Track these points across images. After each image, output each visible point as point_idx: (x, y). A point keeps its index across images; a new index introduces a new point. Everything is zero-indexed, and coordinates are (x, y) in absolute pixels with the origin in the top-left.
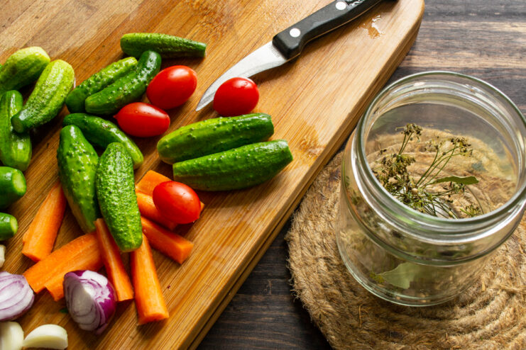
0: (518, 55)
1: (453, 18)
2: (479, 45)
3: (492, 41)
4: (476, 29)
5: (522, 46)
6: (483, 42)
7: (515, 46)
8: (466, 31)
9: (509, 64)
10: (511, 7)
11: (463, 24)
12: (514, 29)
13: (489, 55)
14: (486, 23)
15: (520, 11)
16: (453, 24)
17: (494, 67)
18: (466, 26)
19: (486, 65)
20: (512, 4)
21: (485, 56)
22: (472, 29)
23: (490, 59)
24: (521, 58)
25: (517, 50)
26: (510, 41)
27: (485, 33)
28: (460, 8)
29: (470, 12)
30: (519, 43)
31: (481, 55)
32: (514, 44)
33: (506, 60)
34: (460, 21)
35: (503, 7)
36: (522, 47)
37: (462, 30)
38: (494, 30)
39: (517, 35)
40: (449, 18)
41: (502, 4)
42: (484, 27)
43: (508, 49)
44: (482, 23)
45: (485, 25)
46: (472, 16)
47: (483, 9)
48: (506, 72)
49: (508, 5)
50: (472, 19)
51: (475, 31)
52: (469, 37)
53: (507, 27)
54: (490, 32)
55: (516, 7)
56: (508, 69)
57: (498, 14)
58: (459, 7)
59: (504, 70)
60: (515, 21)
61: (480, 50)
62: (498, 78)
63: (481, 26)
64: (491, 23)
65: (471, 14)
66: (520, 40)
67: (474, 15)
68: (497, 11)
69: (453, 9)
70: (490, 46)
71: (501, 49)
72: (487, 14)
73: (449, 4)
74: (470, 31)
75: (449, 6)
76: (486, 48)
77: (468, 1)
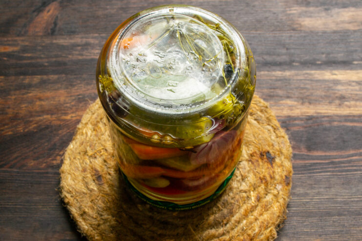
0: (337, 102)
1: (278, 68)
2: (301, 93)
3: (313, 89)
4: (299, 78)
5: (340, 93)
6: (305, 91)
7: (335, 93)
8: (289, 80)
9: (330, 111)
10: (331, 56)
11: (287, 73)
12: (334, 77)
13: (310, 103)
14: (308, 72)
15: (340, 59)
16: (278, 73)
17: (315, 115)
18: (290, 76)
19: (308, 113)
20: (332, 53)
21: (307, 104)
22: (295, 78)
23: (312, 107)
24: (340, 105)
25: (337, 97)
26: (330, 88)
27: (307, 82)
28: (284, 58)
29: (294, 61)
30: (339, 90)
31: (303, 104)
32: (333, 91)
33: (326, 107)
34: (284, 70)
35: (324, 56)
36: (341, 95)
37: (286, 80)
38: (316, 79)
39: (336, 82)
40: (274, 68)
41: (323, 53)
42: (306, 76)
43: (327, 97)
44: (304, 72)
45: (307, 74)
46: (296, 66)
47: (306, 58)
48: (326, 119)
49: (329, 54)
50: (296, 68)
51: (298, 80)
52: (292, 86)
53: (327, 75)
54: (311, 80)
55: (336, 55)
56: (328, 117)
57: (319, 62)
58: (284, 57)
59: (324, 117)
60: (334, 69)
61: (302, 99)
62: (318, 125)
63: (304, 74)
64: (313, 72)
65: (294, 64)
66: (339, 87)
67: (297, 64)
68: (318, 60)
69: (278, 59)
70: (312, 94)
71: (321, 97)
72: (310, 63)
73: (274, 54)
74: (294, 80)
75: (274, 57)
76: (308, 96)
77: (292, 51)
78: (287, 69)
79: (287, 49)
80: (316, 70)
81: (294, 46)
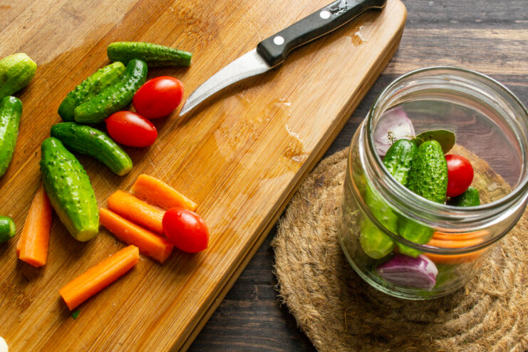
0: (499, 61)
1: (435, 25)
2: (461, 52)
3: (473, 48)
4: (458, 36)
5: (502, 52)
6: (465, 49)
7: (497, 53)
8: (448, 38)
9: (491, 71)
10: (491, 14)
11: (445, 31)
12: (495, 36)
13: (470, 62)
14: (467, 30)
15: (501, 19)
16: (435, 31)
18: (448, 33)
20: (493, 11)
21: (467, 63)
22: (454, 36)
23: (472, 66)
24: (502, 64)
25: (498, 56)
26: (491, 47)
27: (467, 40)
28: (442, 16)
29: (451, 19)
30: (500, 50)
31: (463, 62)
32: (495, 51)
33: (487, 66)
34: (442, 28)
35: (484, 14)
36: (504, 54)
37: (444, 37)
38: (476, 37)
39: (498, 41)
40: (431, 25)
41: (483, 12)
42: (465, 34)
43: (490, 56)
44: (464, 30)
45: (466, 32)
46: (454, 24)
47: (465, 16)
49: (488, 12)
50: (454, 26)
51: (456, 38)
52: (451, 44)
53: (488, 33)
54: (471, 39)
55: (496, 14)
57: (479, 21)
58: (441, 14)
60: (495, 28)
61: (462, 57)
63: (463, 33)
64: (472, 30)
65: (452, 22)
66: (501, 46)
67: (455, 22)
68: (478, 18)
69: (434, 16)
70: (472, 53)
71: (482, 56)
72: (469, 21)
73: (430, 11)
74: (452, 38)
75: (431, 14)
76: (468, 54)
77: (450, 8)
78: (445, 27)
79: (444, 6)
80: (475, 28)
81: (451, 4)
